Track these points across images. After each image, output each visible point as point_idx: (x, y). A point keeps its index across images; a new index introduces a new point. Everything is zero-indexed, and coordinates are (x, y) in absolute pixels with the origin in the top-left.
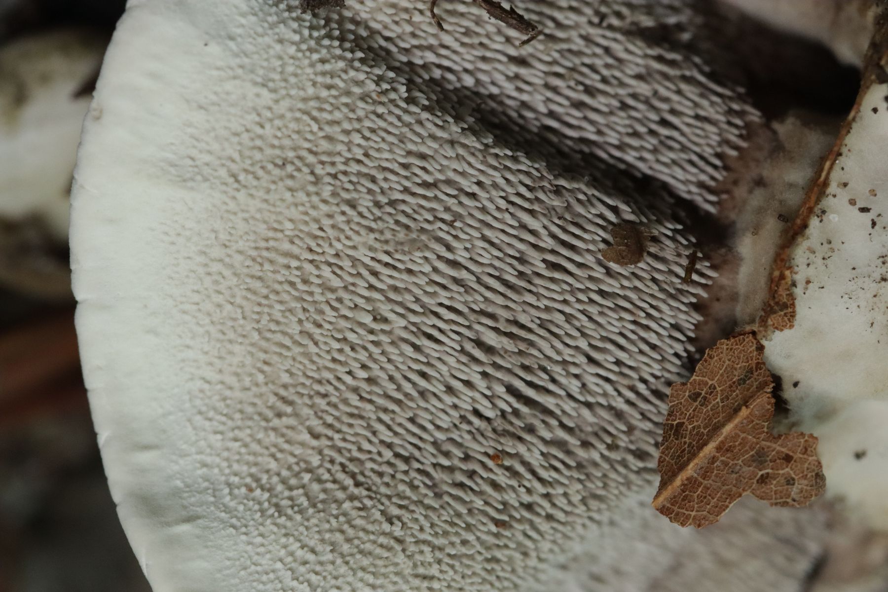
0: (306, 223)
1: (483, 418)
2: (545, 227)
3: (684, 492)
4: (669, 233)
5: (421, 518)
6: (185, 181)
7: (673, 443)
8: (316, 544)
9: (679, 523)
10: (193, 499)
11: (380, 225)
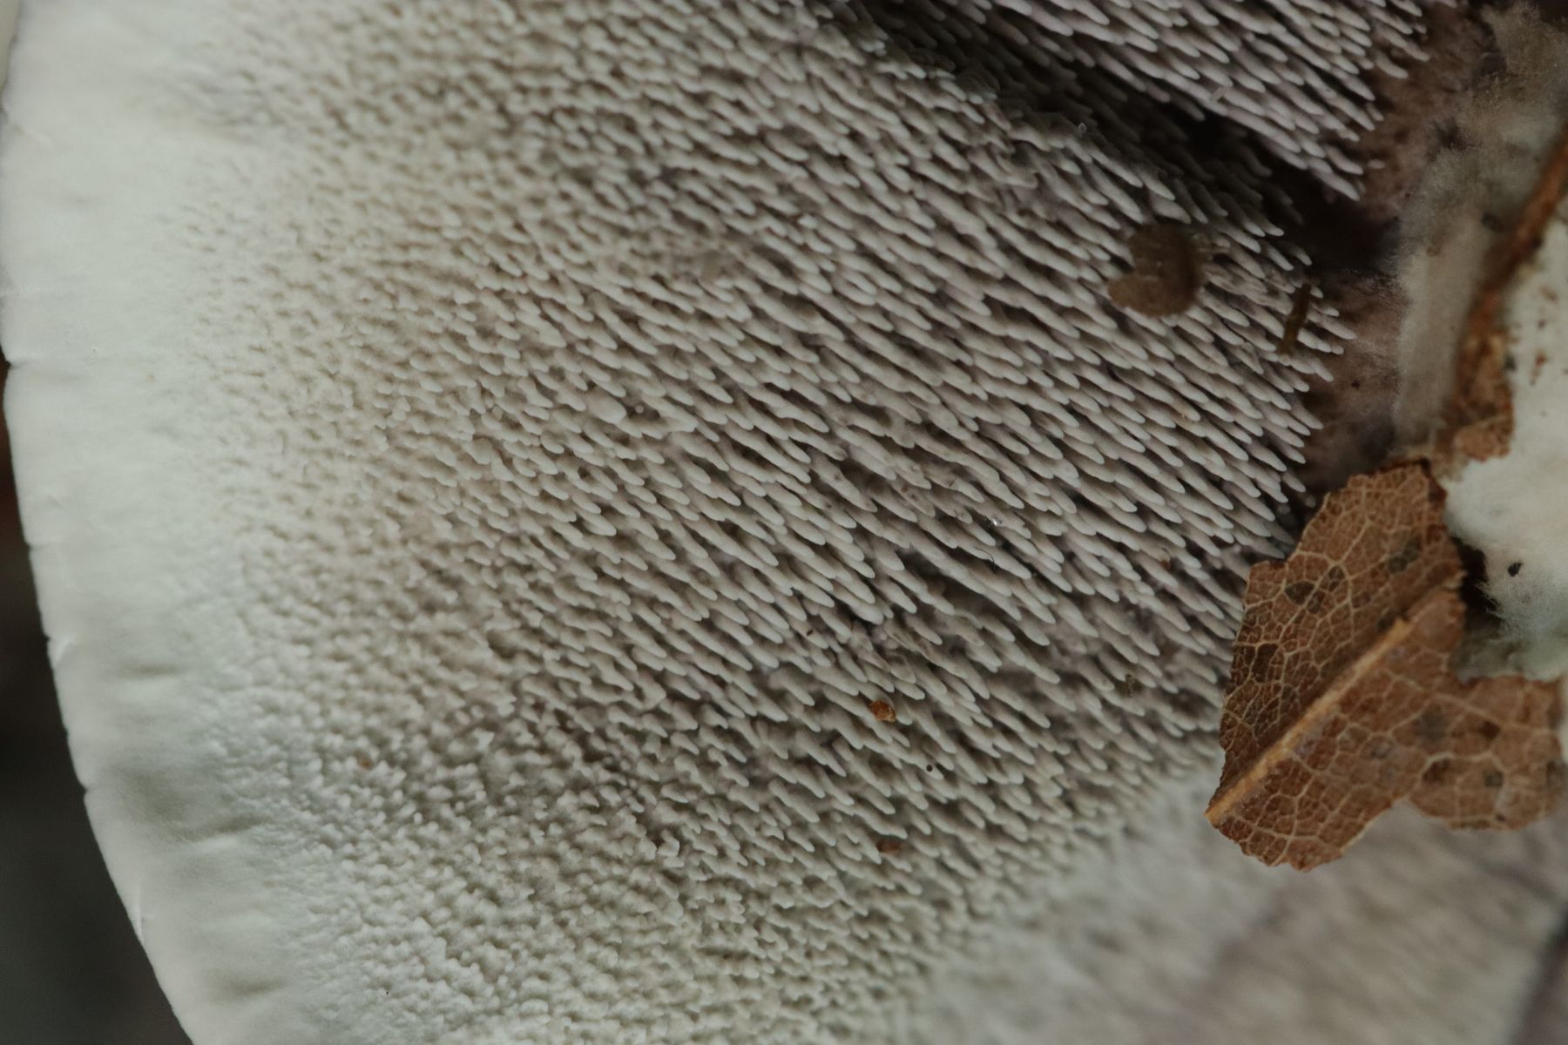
0: (487, 215)
1: (856, 622)
2: (991, 231)
3: (1273, 791)
4: (1254, 246)
5: (722, 833)
6: (233, 122)
7: (1253, 689)
8: (499, 882)
9: (1261, 857)
10: (245, 782)
11: (643, 222)
